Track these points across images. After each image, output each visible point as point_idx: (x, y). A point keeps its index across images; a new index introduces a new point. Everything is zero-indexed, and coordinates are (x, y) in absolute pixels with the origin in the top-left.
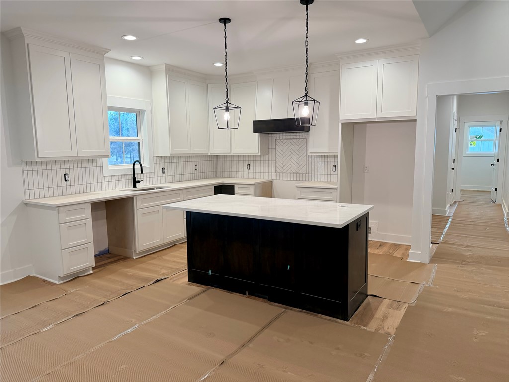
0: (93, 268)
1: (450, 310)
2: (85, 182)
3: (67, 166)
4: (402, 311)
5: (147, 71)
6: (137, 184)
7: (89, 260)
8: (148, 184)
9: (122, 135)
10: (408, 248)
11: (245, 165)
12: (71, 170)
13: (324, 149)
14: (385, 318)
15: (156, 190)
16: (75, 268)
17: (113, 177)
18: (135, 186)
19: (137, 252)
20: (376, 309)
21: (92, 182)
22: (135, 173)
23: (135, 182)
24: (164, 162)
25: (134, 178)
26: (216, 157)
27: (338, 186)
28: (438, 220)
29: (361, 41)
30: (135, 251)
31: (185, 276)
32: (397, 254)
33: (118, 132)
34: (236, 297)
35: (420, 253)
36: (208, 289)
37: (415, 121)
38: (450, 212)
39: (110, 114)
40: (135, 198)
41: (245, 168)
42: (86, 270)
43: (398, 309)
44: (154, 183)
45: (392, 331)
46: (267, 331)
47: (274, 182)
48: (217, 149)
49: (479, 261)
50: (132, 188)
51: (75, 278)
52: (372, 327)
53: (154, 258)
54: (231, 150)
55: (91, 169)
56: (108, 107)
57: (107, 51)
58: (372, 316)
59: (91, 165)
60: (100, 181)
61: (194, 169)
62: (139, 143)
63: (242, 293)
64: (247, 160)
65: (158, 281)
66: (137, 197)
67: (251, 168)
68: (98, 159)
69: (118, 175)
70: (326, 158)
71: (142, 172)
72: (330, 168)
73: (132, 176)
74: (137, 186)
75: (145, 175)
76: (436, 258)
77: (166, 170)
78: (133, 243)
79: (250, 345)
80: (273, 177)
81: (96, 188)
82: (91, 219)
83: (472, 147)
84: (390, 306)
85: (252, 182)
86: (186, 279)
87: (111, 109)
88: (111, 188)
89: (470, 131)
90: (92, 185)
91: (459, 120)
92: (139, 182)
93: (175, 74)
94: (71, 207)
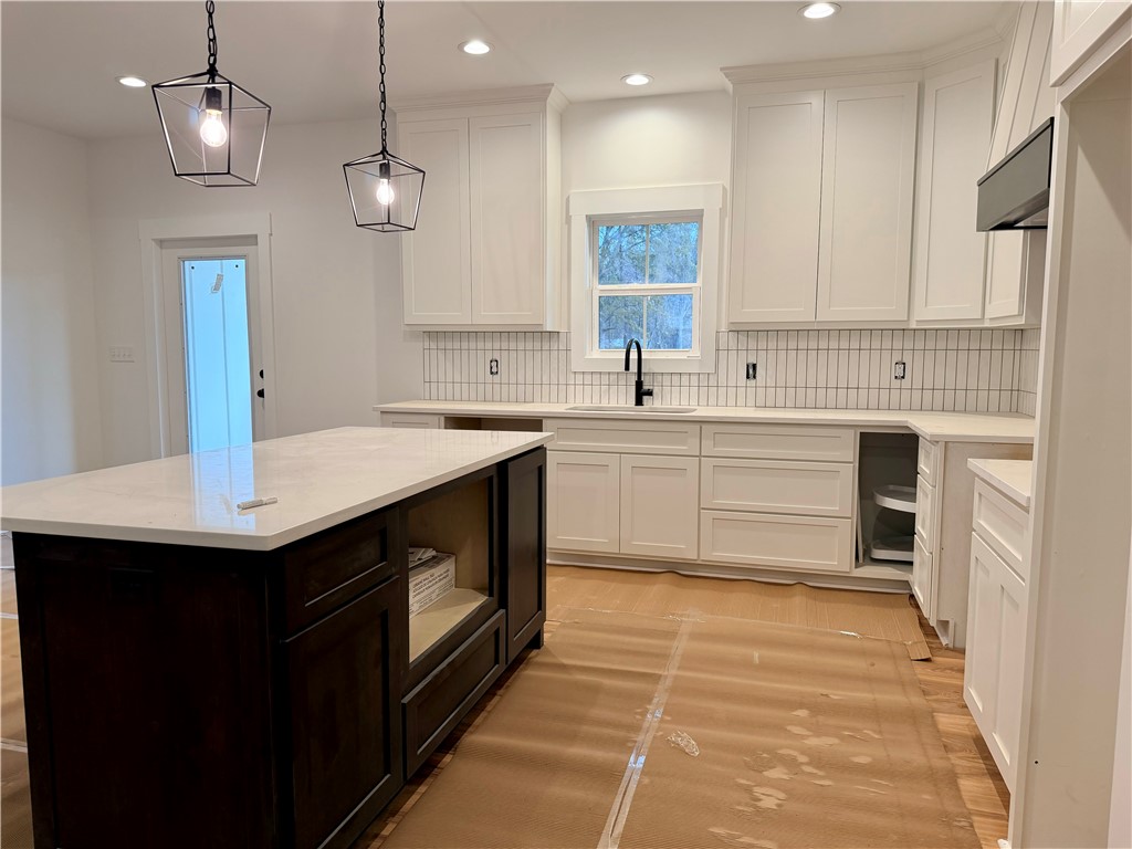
2: (529, 381)
3: (497, 346)
6: (645, 398)
9: (651, 279)
12: (505, 353)
17: (596, 377)
18: (639, 402)
21: (546, 380)
23: (641, 393)
25: (639, 384)
40: (544, 422)
50: (632, 405)
55: (546, 354)
60: (562, 381)
66: (548, 421)
69: (609, 373)
73: (635, 379)
74: (645, 403)
77: (760, 371)
81: (554, 395)
90: (546, 388)
92: (650, 393)
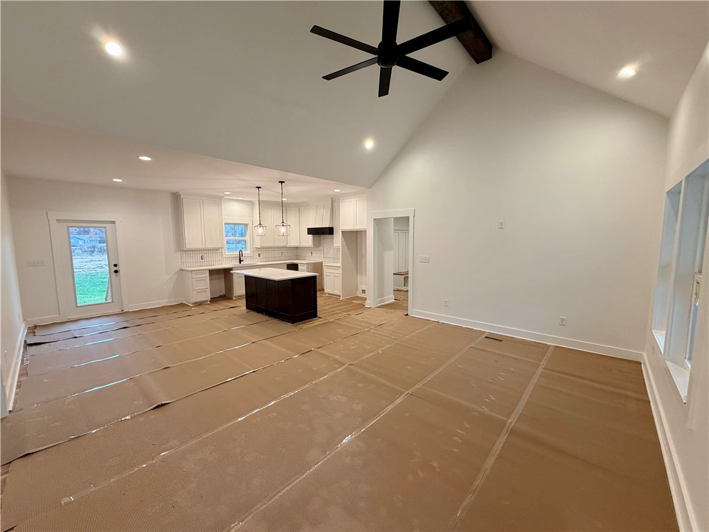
0: (208, 301)
2: (212, 260)
3: (203, 252)
5: (251, 203)
7: (207, 296)
8: (248, 262)
11: (310, 252)
12: (205, 254)
16: (199, 300)
17: (227, 258)
18: (240, 263)
19: (235, 296)
21: (216, 260)
23: (240, 261)
25: (240, 259)
27: (341, 265)
34: (260, 315)
40: (233, 269)
41: (310, 254)
42: (206, 301)
44: (253, 261)
50: (238, 263)
51: (200, 304)
54: (300, 245)
55: (216, 254)
59: (216, 252)
60: (221, 260)
67: (313, 254)
68: (220, 249)
74: (242, 263)
75: (249, 257)
77: (261, 255)
78: (233, 292)
80: (323, 260)
81: (219, 263)
82: (209, 277)
93: (265, 204)
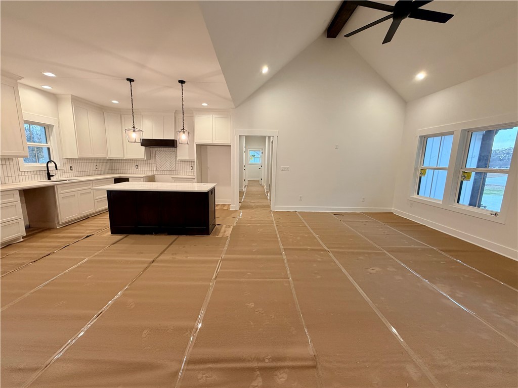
0: (23, 238)
1: (249, 225)
4: (231, 228)
5: (54, 98)
6: (51, 177)
7: (20, 231)
8: (60, 177)
9: (34, 142)
10: (229, 205)
11: (134, 166)
13: (187, 158)
14: (225, 231)
15: (68, 181)
17: (29, 173)
18: (49, 178)
19: (60, 223)
20: (221, 229)
21: (10, 175)
22: (49, 169)
23: (49, 176)
24: (72, 162)
25: (48, 174)
26: (111, 160)
27: (196, 177)
28: (241, 193)
29: (205, 104)
30: (58, 223)
31: (108, 232)
32: (225, 208)
33: (30, 139)
35: (235, 206)
36: (127, 236)
37: (230, 146)
38: (244, 190)
39: (26, 126)
40: (55, 186)
41: (134, 168)
43: (229, 227)
44: (64, 177)
45: (229, 235)
46: (172, 246)
47: (155, 176)
48: (113, 155)
49: (257, 207)
50: (47, 180)
52: (220, 235)
53: (76, 226)
54: (124, 156)
55: (8, 166)
56: (24, 120)
57: (21, 78)
58: (219, 232)
59: (8, 163)
60: (17, 175)
61: (95, 168)
62: (49, 149)
63: (151, 234)
64: (136, 163)
65: (87, 237)
66: (58, 186)
67: (139, 167)
68: (14, 159)
69: (34, 171)
70: (187, 163)
71: (56, 169)
72: (190, 168)
73: (47, 172)
74: (51, 179)
75: (59, 171)
76: (241, 208)
77: (73, 168)
78: (56, 218)
79: (165, 252)
80: (155, 173)
81: (14, 180)
82: (20, 202)
83: (252, 161)
84: (226, 227)
85: (142, 176)
86: (110, 233)
87: (26, 122)
88: (27, 180)
89: (250, 153)
90: (10, 178)
91: (246, 147)
92: (53, 176)
93: (79, 103)
94: (8, 192)
